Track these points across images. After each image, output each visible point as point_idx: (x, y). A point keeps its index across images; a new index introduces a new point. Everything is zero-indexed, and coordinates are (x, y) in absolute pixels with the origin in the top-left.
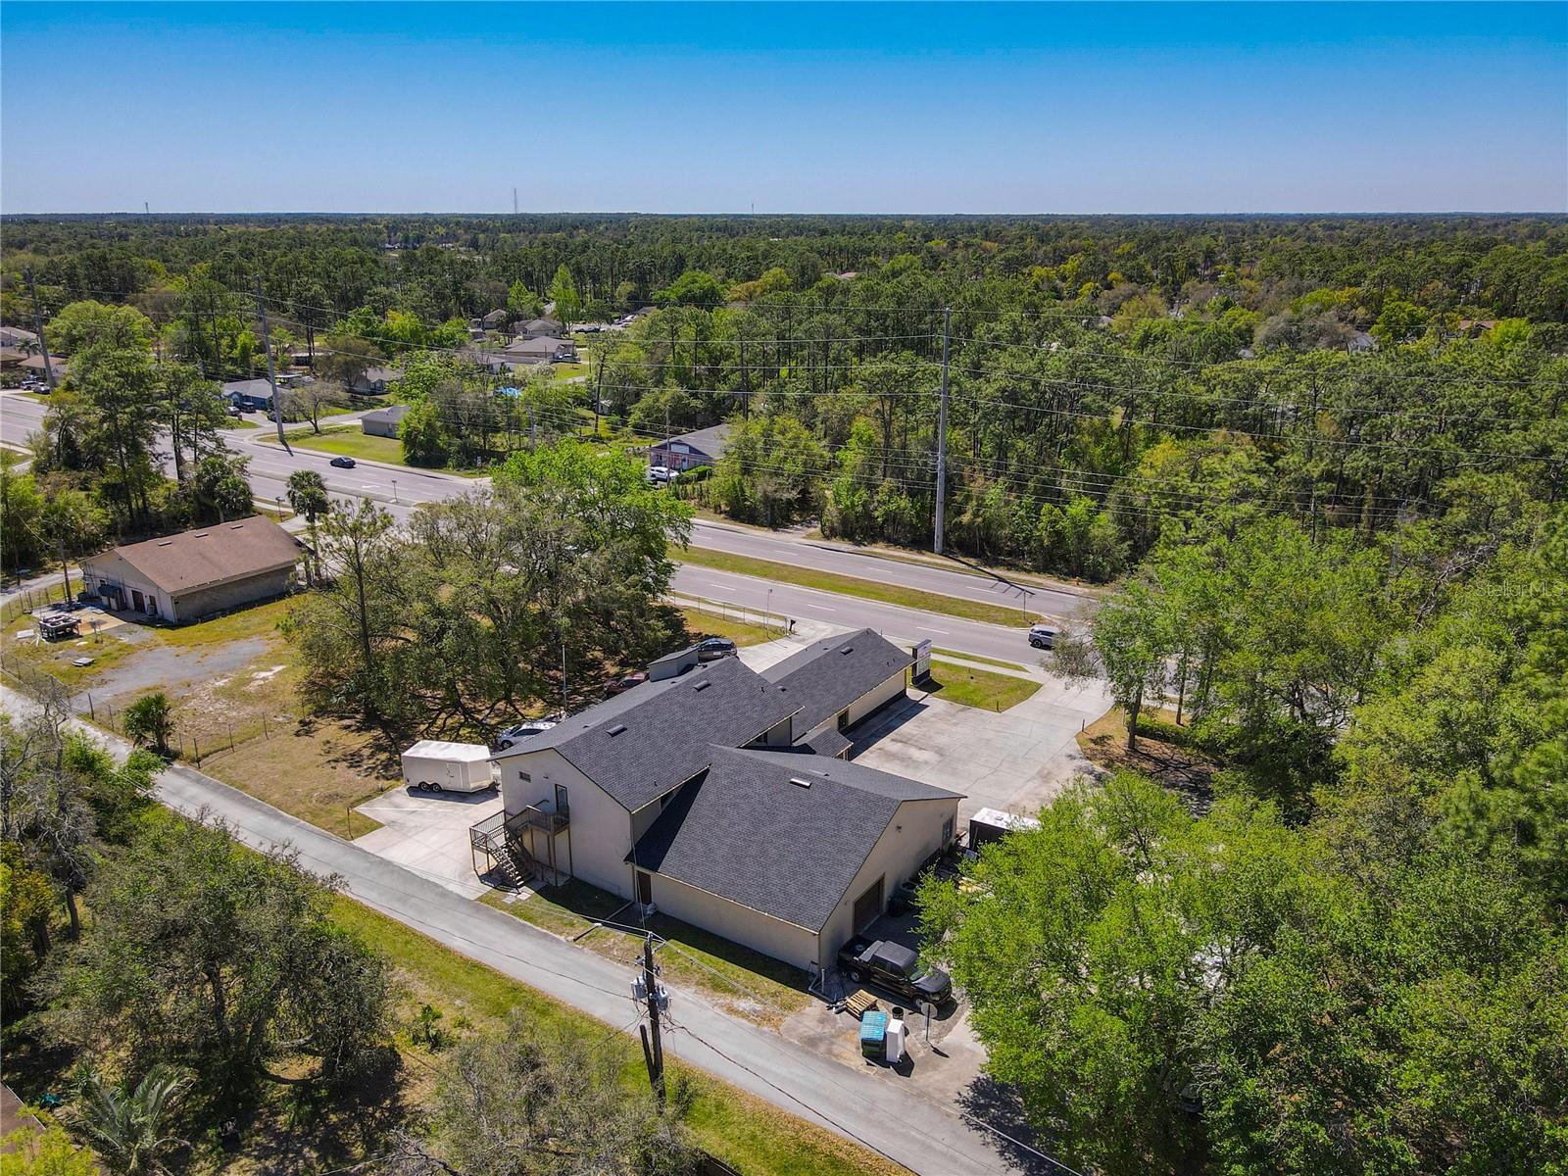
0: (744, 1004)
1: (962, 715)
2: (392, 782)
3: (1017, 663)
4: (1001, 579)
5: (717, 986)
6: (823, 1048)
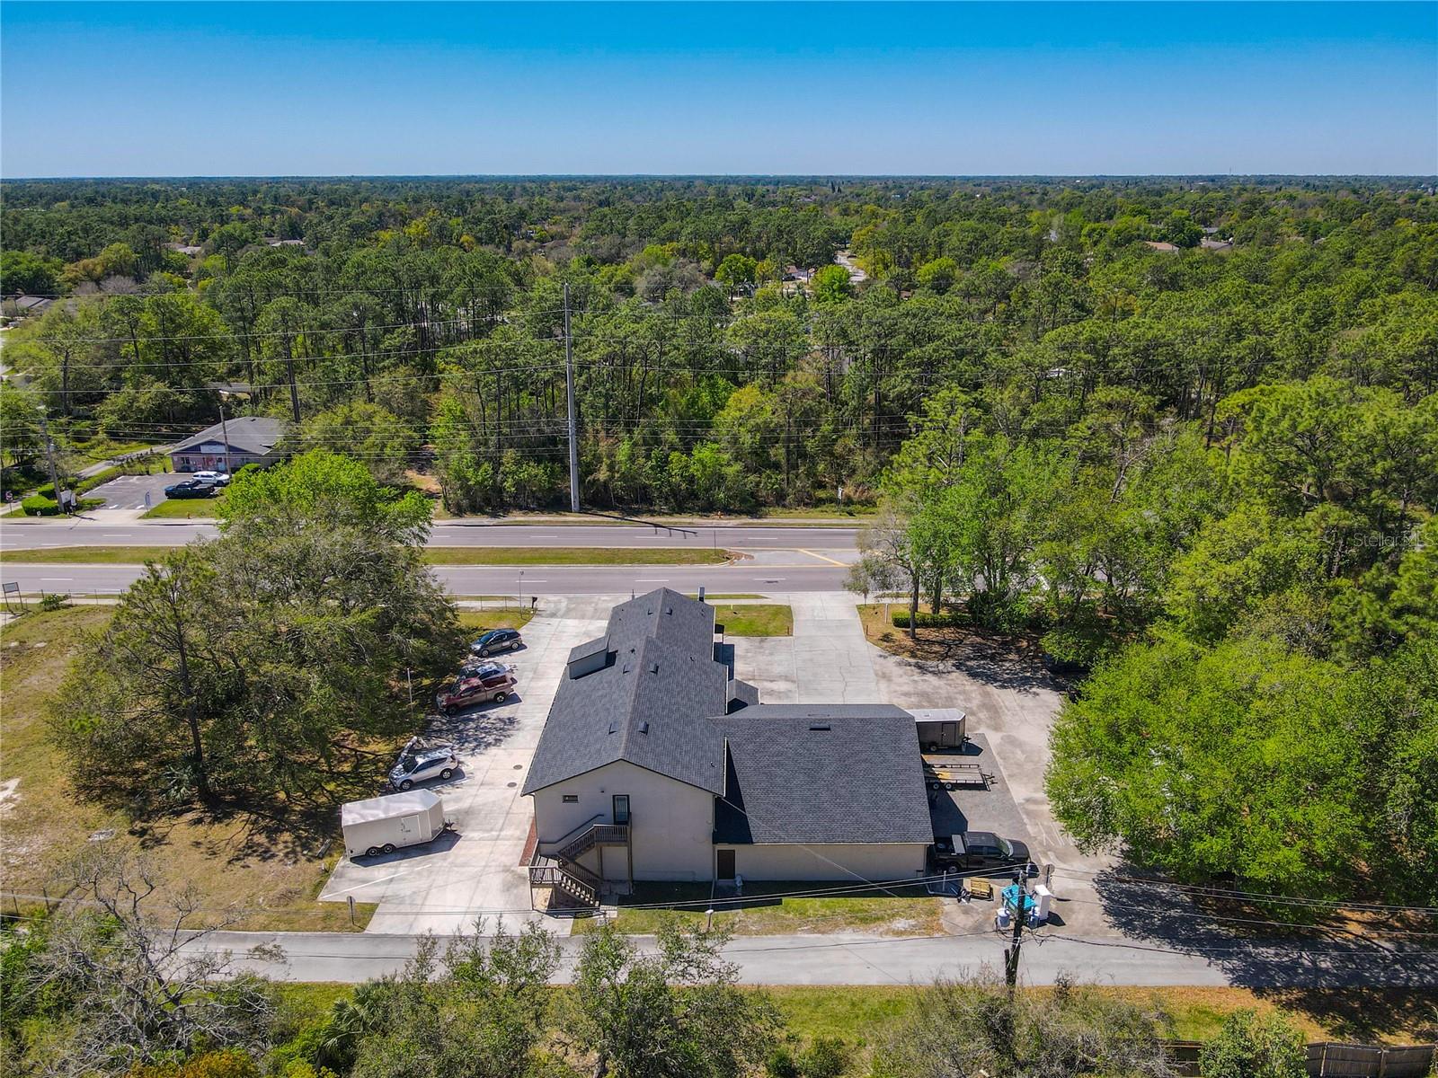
1: (765, 645)
2: (327, 860)
3: (747, 593)
4: (656, 526)
5: (866, 920)
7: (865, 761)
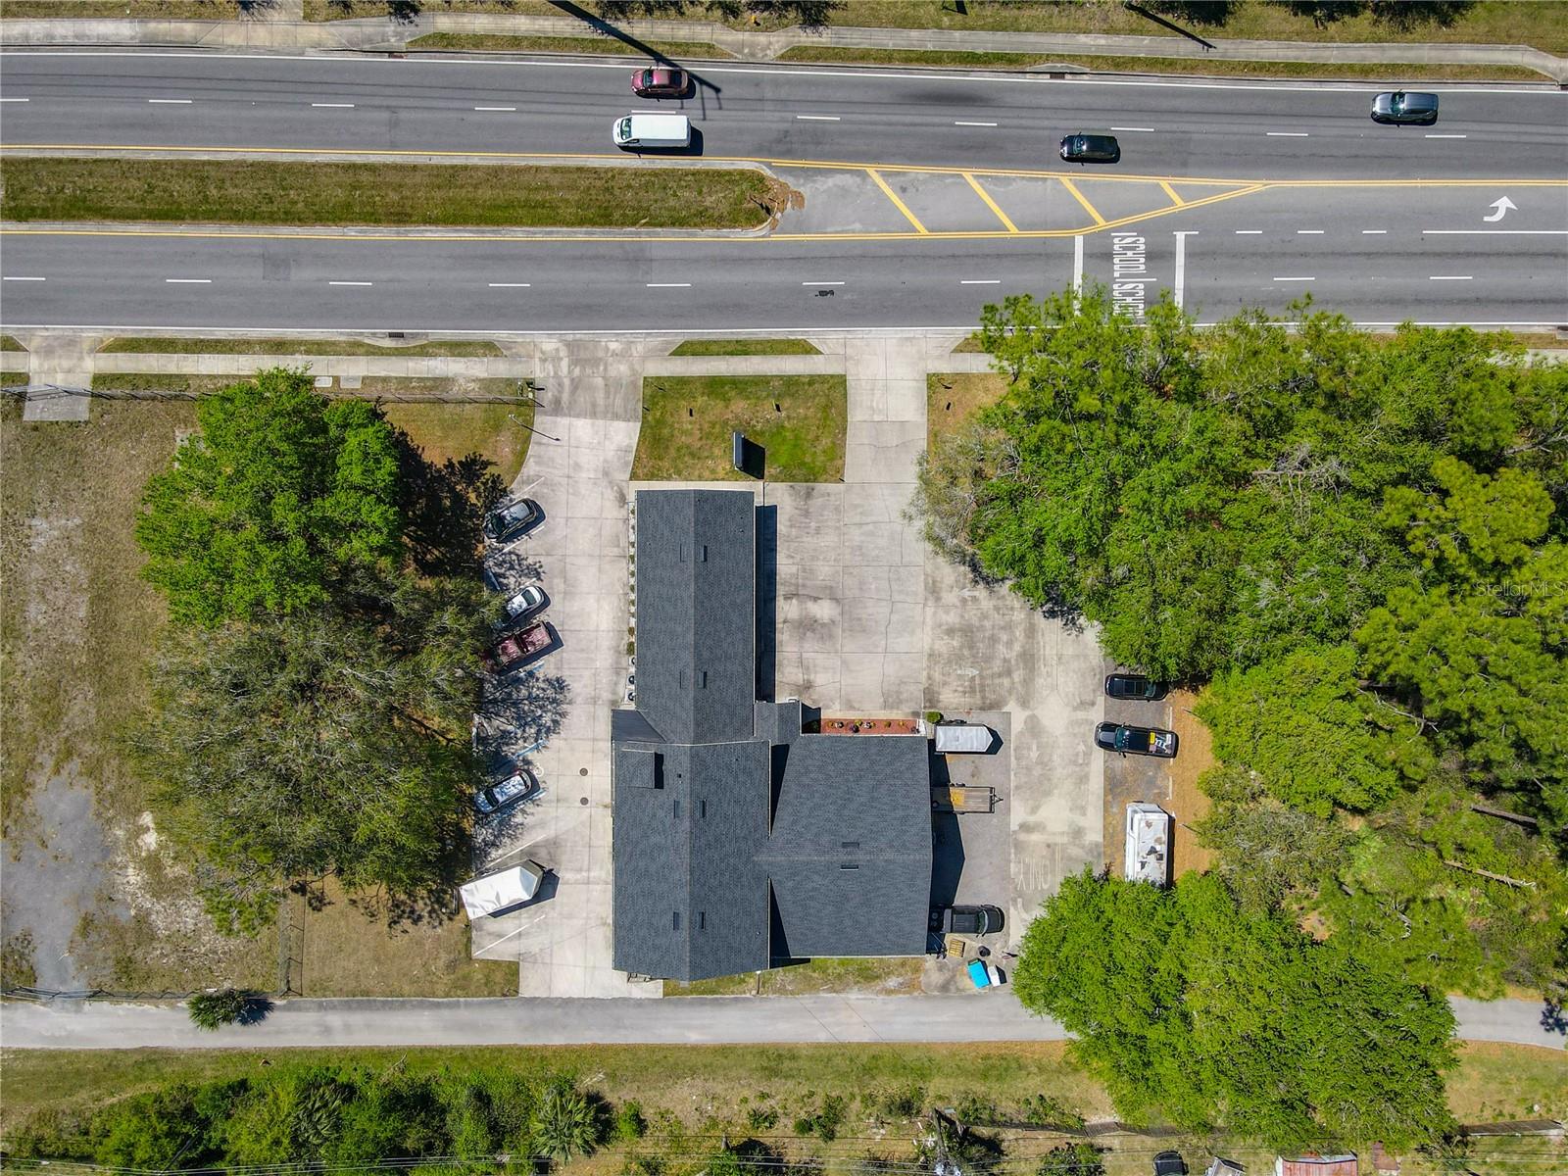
0: (892, 982)
4: (654, 55)
6: (952, 988)
7: (884, 895)
